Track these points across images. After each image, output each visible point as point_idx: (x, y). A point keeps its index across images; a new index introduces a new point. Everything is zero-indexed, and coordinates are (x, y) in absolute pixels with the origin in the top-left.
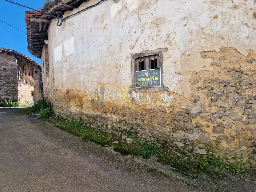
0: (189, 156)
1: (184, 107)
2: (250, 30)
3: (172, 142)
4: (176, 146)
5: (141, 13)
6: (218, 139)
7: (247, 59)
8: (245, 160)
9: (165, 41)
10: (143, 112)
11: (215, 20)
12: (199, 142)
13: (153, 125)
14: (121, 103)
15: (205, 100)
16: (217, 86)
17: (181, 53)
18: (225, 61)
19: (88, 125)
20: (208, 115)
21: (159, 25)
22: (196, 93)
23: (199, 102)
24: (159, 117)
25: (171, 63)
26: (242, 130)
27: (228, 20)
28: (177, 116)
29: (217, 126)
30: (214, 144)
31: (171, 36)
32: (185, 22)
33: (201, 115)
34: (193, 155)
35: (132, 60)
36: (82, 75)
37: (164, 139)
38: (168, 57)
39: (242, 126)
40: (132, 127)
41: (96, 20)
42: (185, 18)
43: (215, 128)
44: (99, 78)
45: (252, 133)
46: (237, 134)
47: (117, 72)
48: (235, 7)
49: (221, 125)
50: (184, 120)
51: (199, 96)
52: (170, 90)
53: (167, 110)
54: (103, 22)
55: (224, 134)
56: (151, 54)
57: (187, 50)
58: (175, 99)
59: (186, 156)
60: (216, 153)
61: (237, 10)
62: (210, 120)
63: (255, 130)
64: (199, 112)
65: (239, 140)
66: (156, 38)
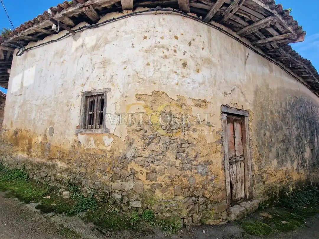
0: (125, 212)
1: (121, 151)
2: (180, 77)
3: (110, 193)
4: (115, 198)
5: (93, 53)
6: (152, 187)
7: (177, 103)
8: (184, 213)
9: (109, 82)
10: (87, 158)
11: (148, 66)
12: (134, 191)
13: (95, 173)
14: (68, 147)
15: (139, 144)
16: (150, 128)
17: (121, 94)
18: (157, 104)
19: (31, 177)
20: (142, 160)
21: (105, 66)
22: (132, 136)
23: (134, 145)
24: (101, 163)
25: (113, 103)
26: (176, 177)
27: (159, 68)
28: (115, 162)
29: (150, 172)
30: (149, 194)
31: (114, 77)
32: (124, 66)
33: (137, 160)
34: (129, 209)
35: (82, 98)
36: (34, 112)
37: (103, 191)
38: (111, 98)
39: (175, 171)
40: (75, 177)
41: (56, 54)
42: (125, 62)
43: (148, 174)
44: (50, 116)
45: (188, 181)
46: (171, 182)
47: (67, 111)
48: (166, 57)
49: (154, 171)
50: (121, 166)
51: (134, 138)
52: (110, 132)
53: (108, 154)
54: (61, 57)
55: (157, 181)
56: (99, 94)
57: (125, 92)
58: (114, 142)
59: (123, 211)
60: (151, 205)
61: (167, 59)
62: (145, 165)
63: (192, 176)
64: (133, 157)
65: (174, 189)
66: (102, 78)
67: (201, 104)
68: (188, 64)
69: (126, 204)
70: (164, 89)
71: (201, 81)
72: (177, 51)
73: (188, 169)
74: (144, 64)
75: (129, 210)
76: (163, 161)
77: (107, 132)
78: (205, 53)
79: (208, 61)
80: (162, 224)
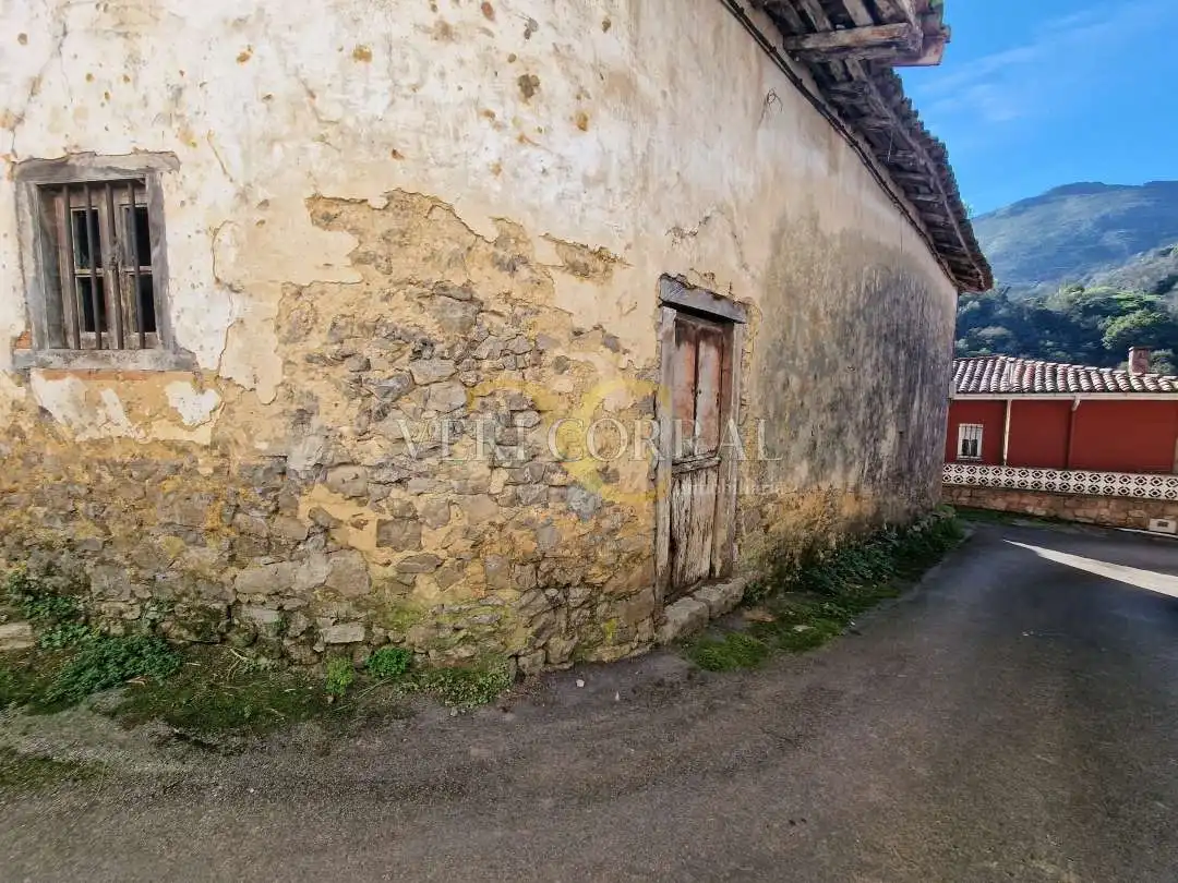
0: (301, 663)
1: (263, 446)
2: (507, 140)
3: (232, 609)
4: (255, 625)
6: (401, 570)
7: (495, 254)
8: (518, 643)
10: (99, 478)
11: (361, 64)
12: (330, 592)
13: (150, 539)
15: (338, 413)
16: (384, 352)
17: (231, 190)
18: (412, 250)
20: (357, 477)
21: (132, 29)
22: (304, 384)
23: (315, 422)
24: (171, 497)
25: (198, 232)
26: (492, 529)
27: (414, 80)
28: (240, 490)
29: (391, 518)
30: (390, 596)
31: (187, 96)
32: (239, 43)
33: (333, 476)
34: (315, 652)
37: (199, 603)
39: (486, 510)
40: (50, 565)
42: (240, 23)
43: (385, 528)
45: (535, 539)
46: (473, 546)
48: (445, 32)
49: (407, 515)
50: (267, 503)
51: (316, 392)
52: (202, 366)
53: (200, 461)
55: (420, 548)
56: (114, 177)
57: (256, 180)
58: (226, 408)
59: (292, 663)
60: (400, 628)
61: (452, 47)
62: (368, 494)
63: (549, 523)
64: (318, 466)
65: (485, 569)
66: (123, 93)
67: (589, 263)
68: (542, 85)
69: (303, 638)
70: (439, 184)
71: (592, 172)
72: (499, 14)
73: (536, 500)
74: (341, 50)
75: (315, 659)
76: (442, 477)
77: (186, 364)
78: (614, 48)
79: (621, 86)
80: (442, 684)
